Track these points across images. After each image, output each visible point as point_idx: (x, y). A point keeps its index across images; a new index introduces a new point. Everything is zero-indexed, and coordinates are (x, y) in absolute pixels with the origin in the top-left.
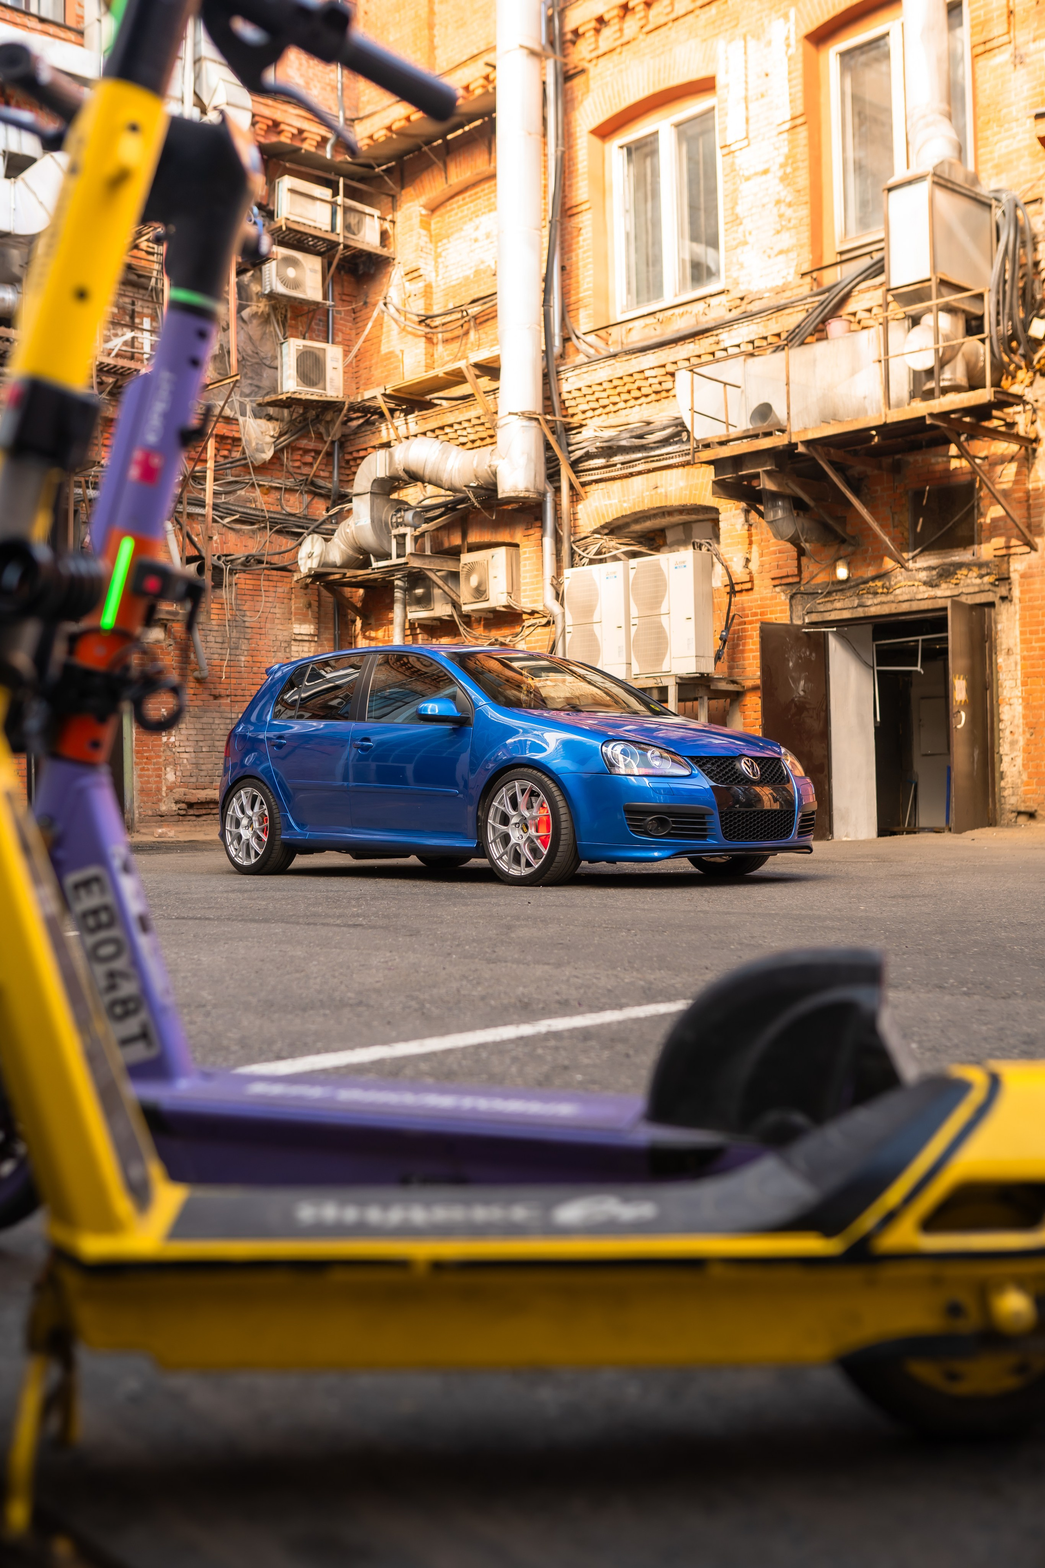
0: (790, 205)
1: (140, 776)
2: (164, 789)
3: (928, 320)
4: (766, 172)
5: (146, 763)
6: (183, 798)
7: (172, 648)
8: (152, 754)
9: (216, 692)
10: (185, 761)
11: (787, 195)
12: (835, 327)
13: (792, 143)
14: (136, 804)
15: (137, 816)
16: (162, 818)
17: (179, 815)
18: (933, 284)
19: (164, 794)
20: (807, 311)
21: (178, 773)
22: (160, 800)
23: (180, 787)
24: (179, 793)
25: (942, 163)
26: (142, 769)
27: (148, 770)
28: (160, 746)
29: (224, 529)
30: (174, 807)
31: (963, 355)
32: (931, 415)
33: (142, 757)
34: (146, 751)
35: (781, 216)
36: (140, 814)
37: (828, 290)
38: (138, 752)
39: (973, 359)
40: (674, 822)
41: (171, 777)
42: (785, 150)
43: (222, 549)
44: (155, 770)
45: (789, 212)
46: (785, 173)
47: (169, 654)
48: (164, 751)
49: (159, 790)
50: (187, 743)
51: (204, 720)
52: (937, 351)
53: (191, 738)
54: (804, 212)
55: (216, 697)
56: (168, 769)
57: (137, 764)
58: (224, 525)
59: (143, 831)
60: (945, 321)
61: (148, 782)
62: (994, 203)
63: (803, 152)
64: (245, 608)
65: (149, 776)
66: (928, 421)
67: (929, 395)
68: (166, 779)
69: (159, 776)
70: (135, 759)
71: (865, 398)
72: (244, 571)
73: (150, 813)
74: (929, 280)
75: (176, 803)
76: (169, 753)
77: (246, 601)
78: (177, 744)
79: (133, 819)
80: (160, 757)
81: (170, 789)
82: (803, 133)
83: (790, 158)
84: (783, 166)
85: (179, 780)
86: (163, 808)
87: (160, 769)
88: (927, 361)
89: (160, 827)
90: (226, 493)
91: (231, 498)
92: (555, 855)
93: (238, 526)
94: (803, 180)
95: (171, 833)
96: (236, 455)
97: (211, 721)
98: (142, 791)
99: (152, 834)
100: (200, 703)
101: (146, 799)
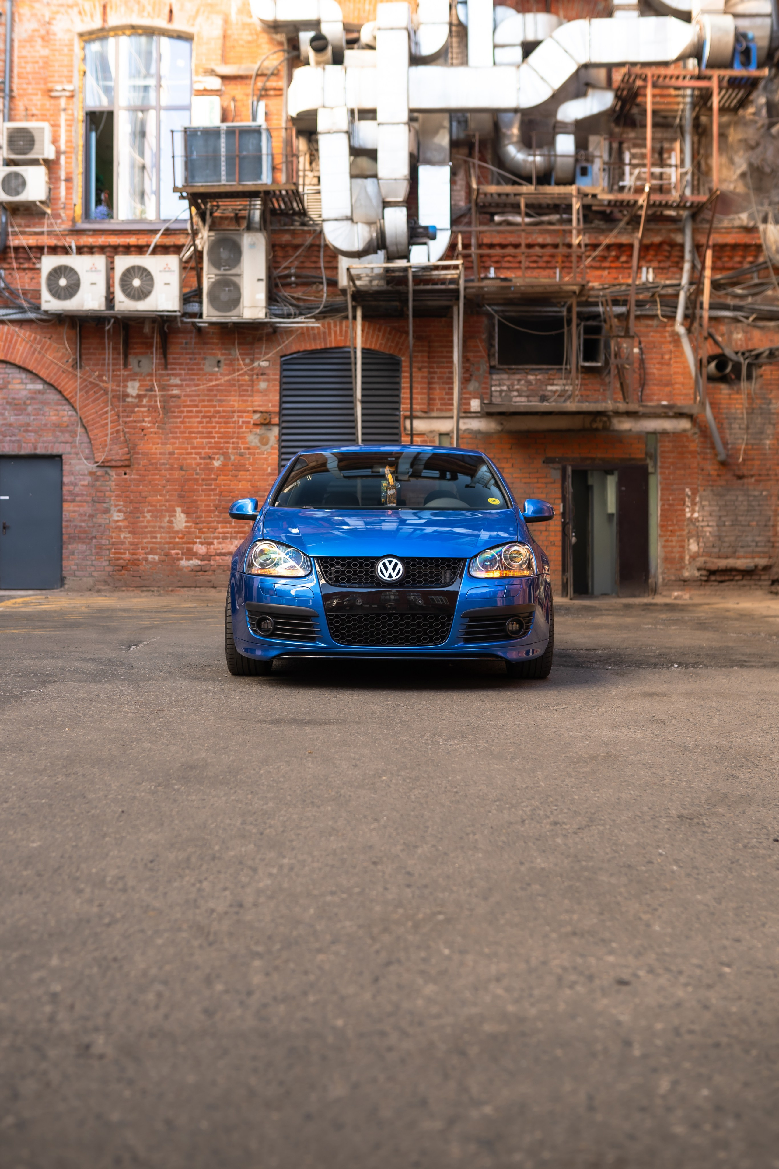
1: (664, 547)
2: (687, 558)
5: (670, 536)
6: (703, 566)
7: (696, 436)
8: (676, 527)
9: (740, 473)
10: (708, 534)
14: (660, 571)
15: (660, 580)
16: (684, 583)
17: (701, 580)
19: (687, 562)
21: (701, 544)
22: (683, 568)
23: (702, 556)
24: (700, 561)
26: (667, 541)
27: (672, 541)
28: (684, 521)
29: (749, 328)
30: (697, 574)
33: (667, 531)
34: (670, 525)
36: (664, 579)
38: (662, 526)
41: (693, 547)
43: (747, 345)
44: (678, 541)
47: (694, 441)
48: (687, 525)
49: (682, 559)
50: (710, 518)
51: (728, 498)
53: (714, 514)
55: (740, 477)
56: (691, 541)
57: (661, 536)
58: (749, 325)
59: (665, 593)
61: (672, 552)
64: (770, 396)
65: (673, 547)
68: (689, 550)
69: (683, 547)
70: (659, 532)
72: (770, 364)
73: (673, 578)
75: (699, 569)
76: (692, 527)
77: (771, 391)
78: (700, 519)
79: (656, 583)
80: (683, 530)
81: (693, 558)
85: (702, 550)
86: (686, 574)
87: (684, 541)
89: (678, 590)
90: (753, 295)
91: (759, 298)
93: (761, 324)
95: (687, 596)
96: (761, 259)
97: (734, 498)
98: (666, 559)
99: (670, 596)
100: (723, 483)
101: (669, 566)
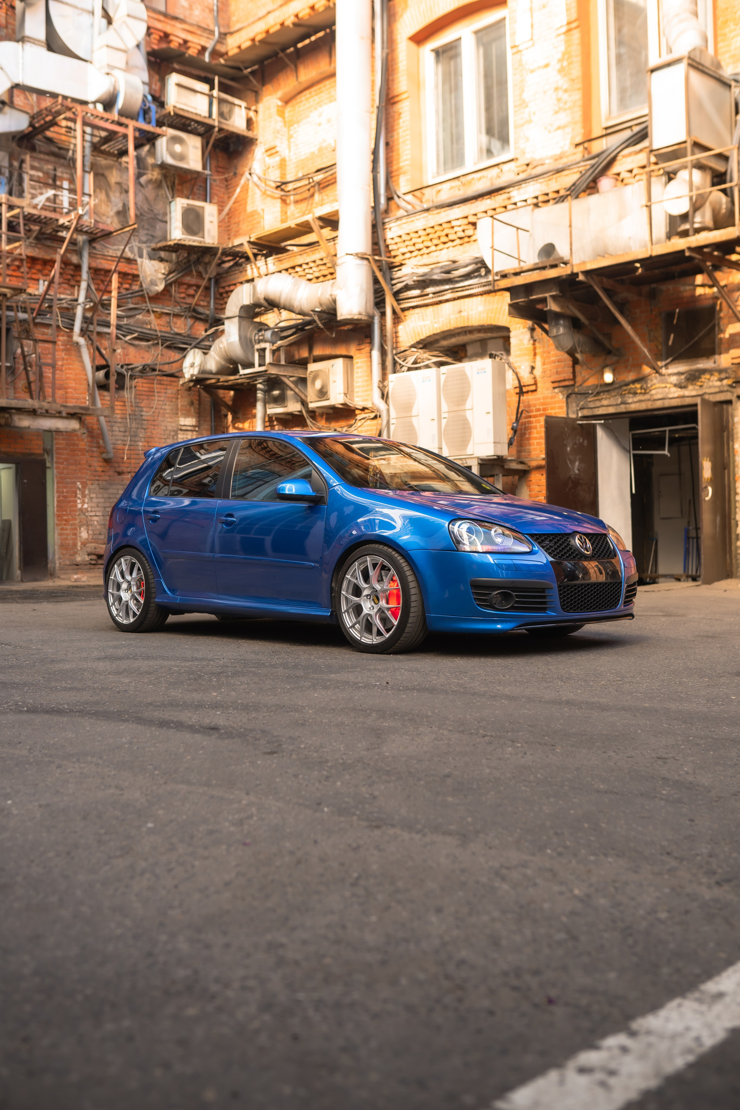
0: (566, 91)
1: (60, 534)
2: (79, 544)
3: (683, 175)
4: (547, 66)
5: (65, 525)
6: (93, 551)
7: (85, 436)
8: (70, 517)
9: (119, 470)
10: (96, 523)
11: (563, 83)
12: (605, 183)
13: (568, 43)
14: (57, 556)
15: (57, 565)
16: (77, 566)
17: (91, 564)
18: (689, 145)
19: (79, 548)
20: (581, 172)
21: (90, 532)
22: (76, 553)
23: (91, 542)
24: (91, 547)
25: (694, 49)
26: (62, 529)
27: (66, 529)
28: (76, 511)
29: (126, 345)
30: (87, 558)
31: (710, 203)
32: (689, 249)
33: (62, 520)
34: (65, 515)
35: (559, 100)
36: (60, 564)
37: (598, 156)
38: (58, 516)
39: (717, 207)
40: (517, 596)
41: (84, 534)
42: (562, 48)
43: (125, 360)
44: (72, 529)
45: (565, 97)
46: (562, 66)
47: (83, 440)
48: (79, 515)
49: (75, 545)
50: (97, 509)
51: (111, 491)
52: (691, 198)
53: (100, 505)
54: (577, 96)
55: (120, 474)
56: (82, 529)
57: (58, 525)
58: (126, 342)
59: (62, 576)
60: (697, 175)
61: (66, 539)
62: (733, 84)
63: (576, 49)
64: (142, 405)
65: (67, 535)
66: (687, 254)
67: (685, 234)
68: (80, 537)
69: (75, 534)
70: (56, 521)
71: (630, 238)
72: (142, 377)
73: (68, 563)
74: (685, 142)
75: (89, 555)
76: (83, 517)
77: (143, 400)
78: (89, 509)
79: (54, 568)
80: (76, 519)
81: (84, 544)
82: (576, 35)
83: (567, 55)
84: (560, 61)
85: (91, 537)
86: (79, 559)
87: (76, 529)
88: (683, 207)
89: (76, 573)
90: (128, 317)
91: (132, 321)
92: (406, 626)
93: (137, 342)
94: (576, 71)
95: (85, 579)
96: (136, 288)
97: (116, 491)
98: (62, 546)
99: (69, 579)
100: (107, 478)
101: (64, 552)
